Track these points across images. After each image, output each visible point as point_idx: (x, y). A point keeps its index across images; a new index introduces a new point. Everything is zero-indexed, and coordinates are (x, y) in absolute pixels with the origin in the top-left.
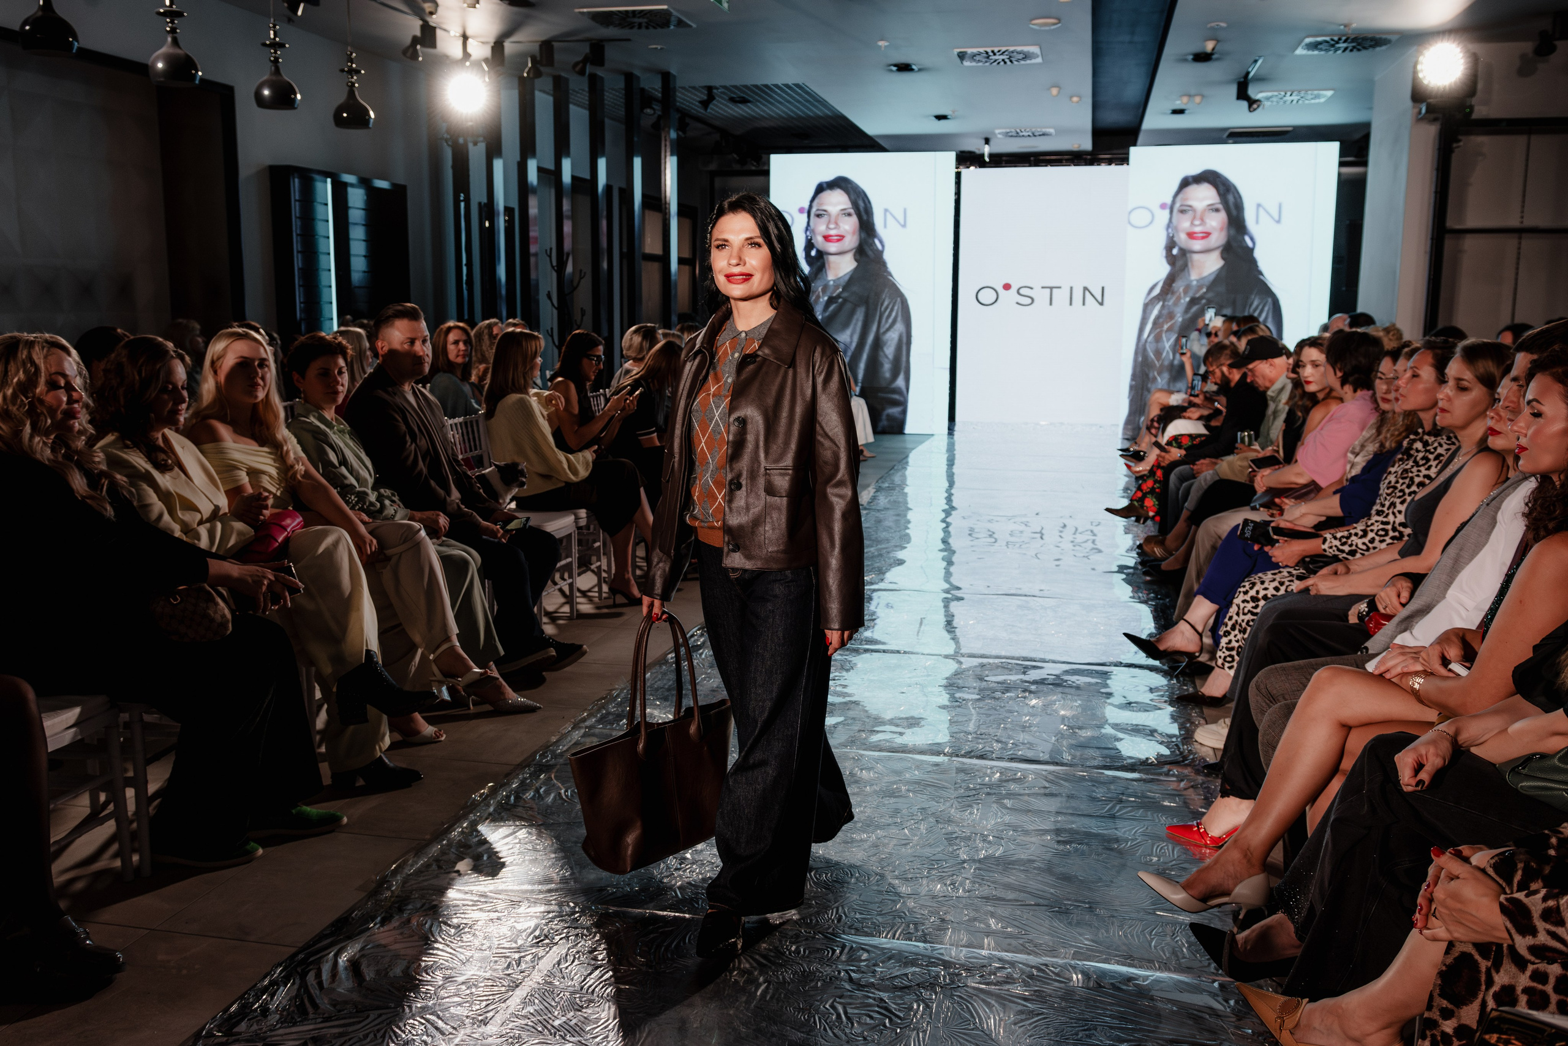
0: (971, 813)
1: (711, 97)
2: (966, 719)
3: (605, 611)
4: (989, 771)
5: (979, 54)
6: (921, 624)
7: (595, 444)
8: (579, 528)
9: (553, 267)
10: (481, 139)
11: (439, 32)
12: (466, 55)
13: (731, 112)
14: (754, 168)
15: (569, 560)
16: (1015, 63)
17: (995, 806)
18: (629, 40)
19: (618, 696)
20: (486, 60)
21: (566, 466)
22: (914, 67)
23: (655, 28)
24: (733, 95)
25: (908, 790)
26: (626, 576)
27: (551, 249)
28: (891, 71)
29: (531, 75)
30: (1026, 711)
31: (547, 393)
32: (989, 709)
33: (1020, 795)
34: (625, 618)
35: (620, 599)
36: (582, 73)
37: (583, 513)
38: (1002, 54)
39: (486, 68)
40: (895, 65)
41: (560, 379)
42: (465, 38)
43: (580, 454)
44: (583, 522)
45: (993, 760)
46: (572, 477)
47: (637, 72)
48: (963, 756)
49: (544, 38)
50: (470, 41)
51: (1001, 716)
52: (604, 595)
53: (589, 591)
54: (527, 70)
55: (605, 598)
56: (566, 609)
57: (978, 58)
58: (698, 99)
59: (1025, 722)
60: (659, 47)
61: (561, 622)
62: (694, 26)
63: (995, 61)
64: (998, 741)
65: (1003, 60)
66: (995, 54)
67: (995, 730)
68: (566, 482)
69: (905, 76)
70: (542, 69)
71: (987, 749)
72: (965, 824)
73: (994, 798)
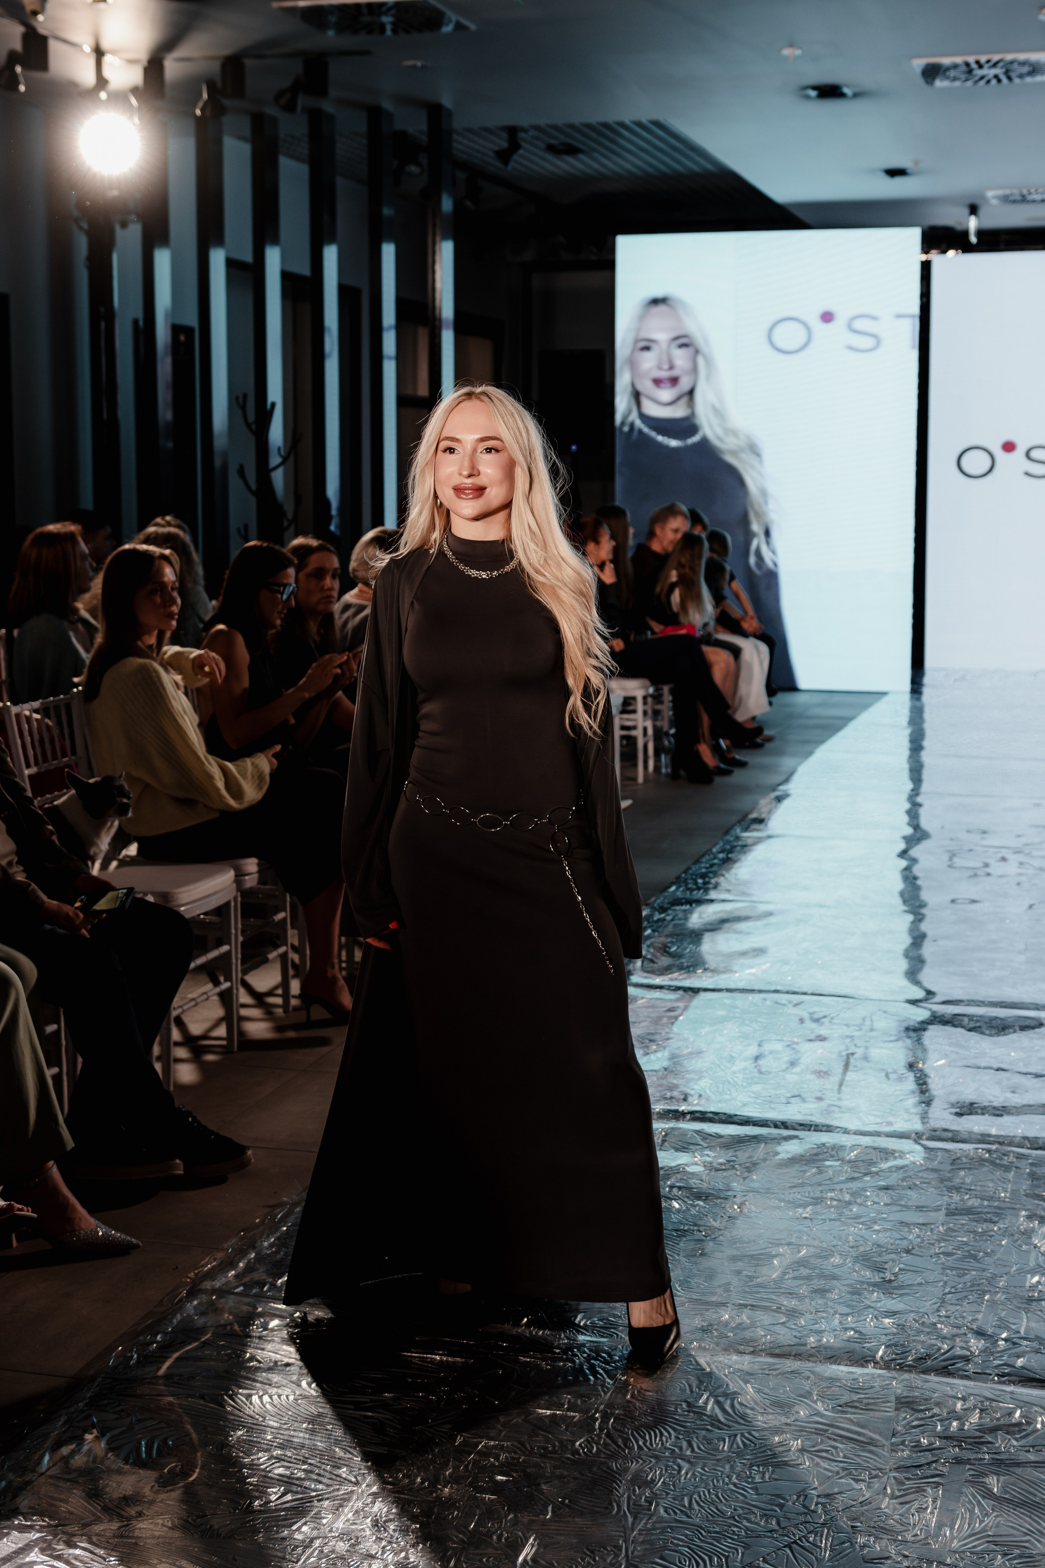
0: (921, 1510)
1: (514, 145)
2: (919, 1280)
3: (291, 1034)
4: (959, 1405)
5: (955, 66)
6: (847, 1066)
7: (277, 743)
8: (245, 894)
9: (248, 425)
10: (133, 217)
11: (53, 46)
12: (102, 82)
13: (551, 168)
14: (593, 258)
15: (225, 948)
16: (1017, 81)
17: (969, 1490)
18: (367, 53)
19: (283, 1221)
20: (135, 90)
21: (220, 784)
22: (846, 90)
23: (407, 32)
24: (553, 141)
25: (802, 1450)
26: (329, 974)
27: (245, 396)
28: (808, 97)
29: (208, 113)
30: (1032, 1264)
31: (195, 653)
32: (962, 1259)
33: (1018, 1464)
34: (326, 1049)
35: (318, 1013)
36: (290, 108)
37: (251, 865)
38: (995, 65)
39: (134, 101)
40: (814, 88)
41: (221, 627)
42: (99, 53)
43: (248, 762)
44: (251, 881)
45: (967, 1378)
46: (232, 802)
47: (387, 105)
48: (911, 1368)
49: (227, 52)
50: (107, 59)
51: (988, 1275)
52: (294, 1002)
53: (271, 993)
54: (200, 104)
55: (295, 1009)
56: (221, 1031)
57: (952, 73)
58: (497, 148)
59: (1033, 1287)
60: (419, 64)
61: (210, 1058)
62: (473, 27)
63: (982, 78)
64: (980, 1333)
65: (996, 76)
66: (981, 66)
67: (974, 1307)
68: (221, 811)
69: (832, 106)
70: (226, 102)
71: (958, 1352)
72: (909, 1538)
73: (967, 1472)
